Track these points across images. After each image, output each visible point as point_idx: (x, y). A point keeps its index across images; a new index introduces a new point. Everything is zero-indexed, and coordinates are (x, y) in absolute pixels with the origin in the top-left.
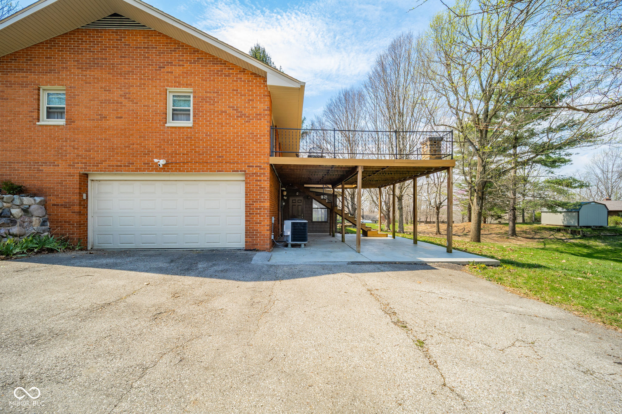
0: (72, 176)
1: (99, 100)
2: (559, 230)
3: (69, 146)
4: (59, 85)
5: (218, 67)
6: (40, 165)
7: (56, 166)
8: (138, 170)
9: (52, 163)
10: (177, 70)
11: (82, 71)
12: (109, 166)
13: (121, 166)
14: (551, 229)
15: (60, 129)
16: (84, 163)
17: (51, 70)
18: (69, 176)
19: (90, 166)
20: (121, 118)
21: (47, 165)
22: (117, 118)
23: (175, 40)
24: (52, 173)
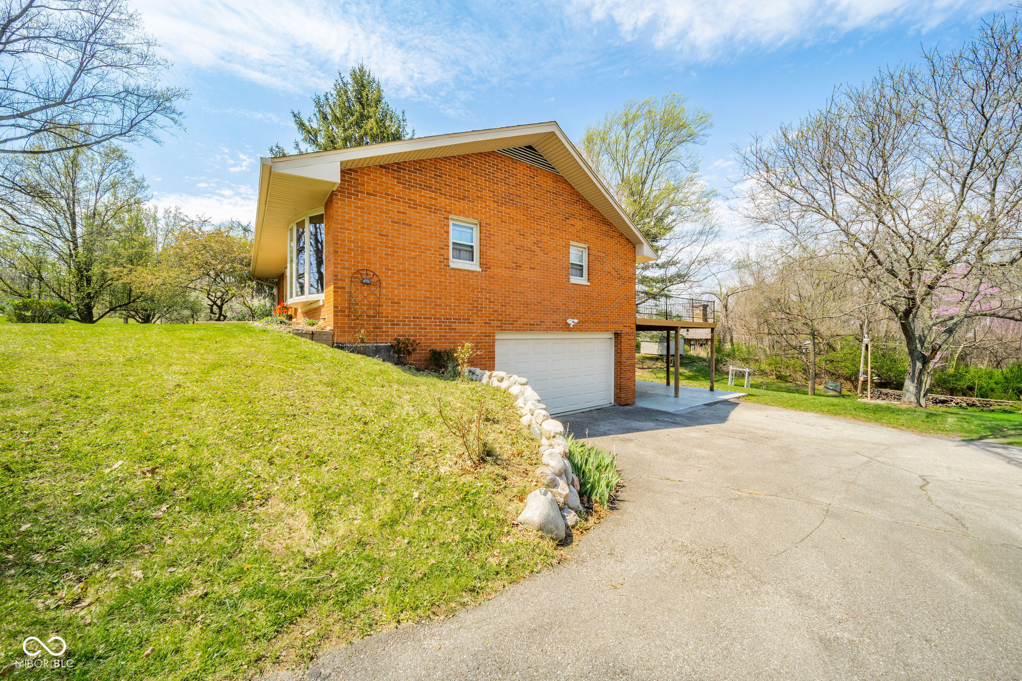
0: (488, 336)
1: (515, 245)
2: (657, 359)
3: (485, 298)
4: (474, 218)
5: (605, 228)
6: (453, 322)
7: (470, 323)
8: (548, 330)
9: (466, 319)
10: (579, 224)
11: (498, 205)
12: (523, 324)
13: (534, 325)
14: (651, 359)
15: (476, 276)
16: (500, 320)
17: (465, 197)
18: (485, 336)
19: (506, 324)
20: (534, 269)
21: (461, 323)
22: (531, 268)
23: (577, 192)
24: (466, 332)
